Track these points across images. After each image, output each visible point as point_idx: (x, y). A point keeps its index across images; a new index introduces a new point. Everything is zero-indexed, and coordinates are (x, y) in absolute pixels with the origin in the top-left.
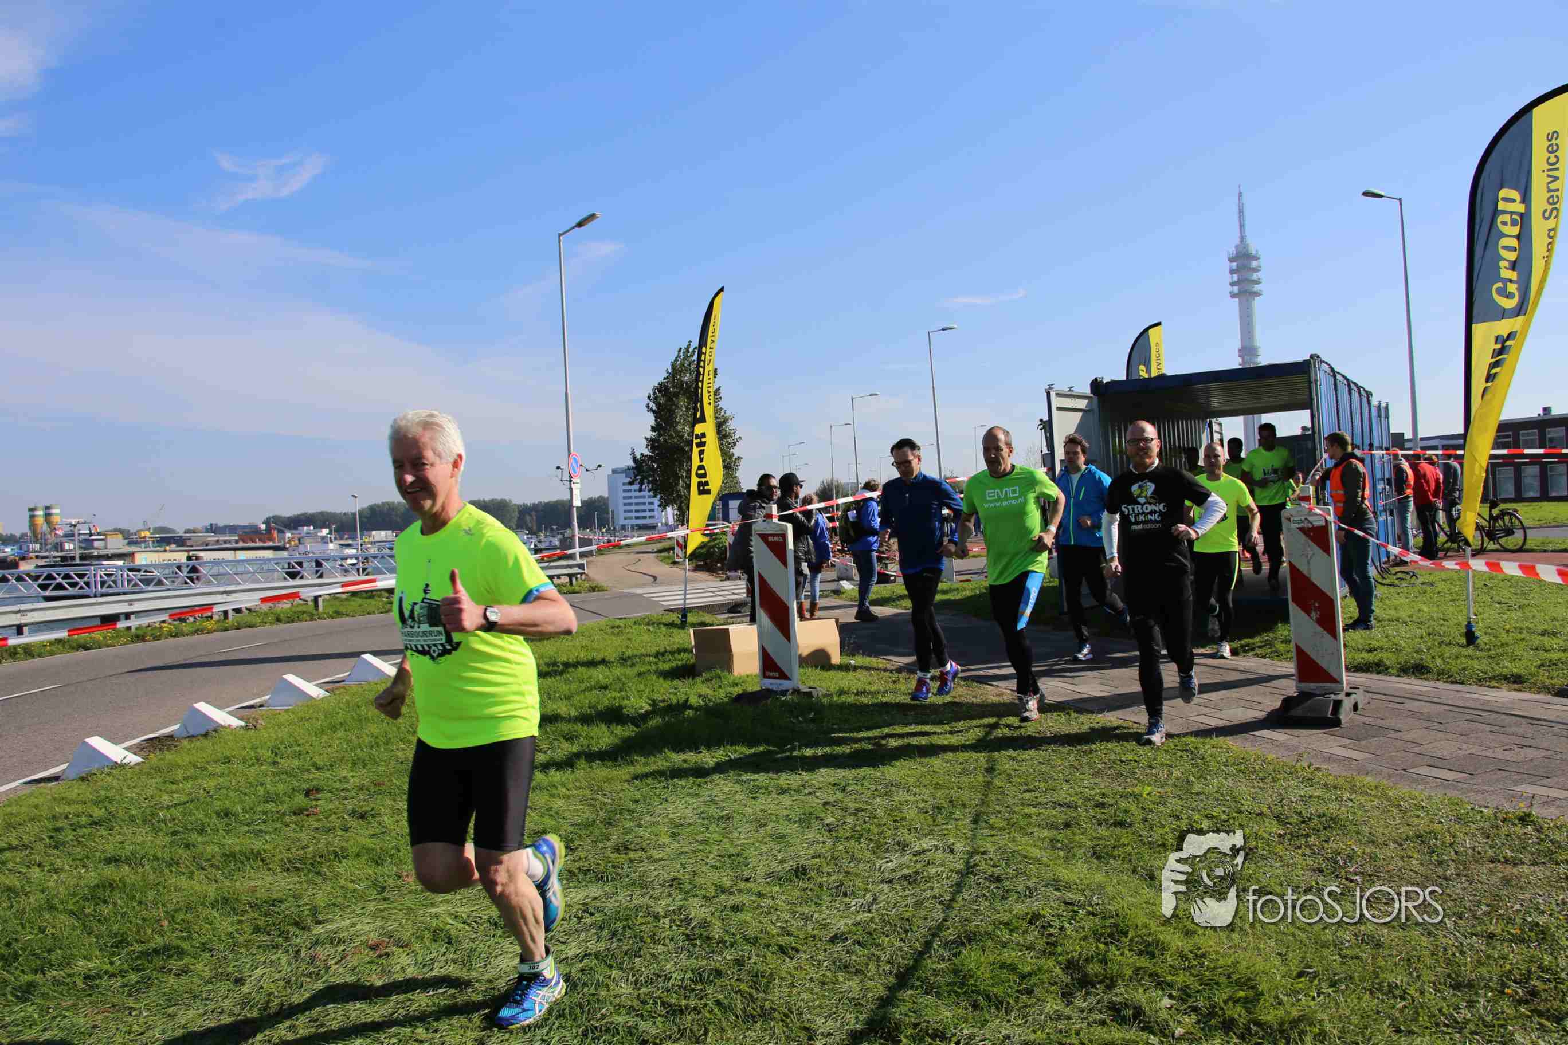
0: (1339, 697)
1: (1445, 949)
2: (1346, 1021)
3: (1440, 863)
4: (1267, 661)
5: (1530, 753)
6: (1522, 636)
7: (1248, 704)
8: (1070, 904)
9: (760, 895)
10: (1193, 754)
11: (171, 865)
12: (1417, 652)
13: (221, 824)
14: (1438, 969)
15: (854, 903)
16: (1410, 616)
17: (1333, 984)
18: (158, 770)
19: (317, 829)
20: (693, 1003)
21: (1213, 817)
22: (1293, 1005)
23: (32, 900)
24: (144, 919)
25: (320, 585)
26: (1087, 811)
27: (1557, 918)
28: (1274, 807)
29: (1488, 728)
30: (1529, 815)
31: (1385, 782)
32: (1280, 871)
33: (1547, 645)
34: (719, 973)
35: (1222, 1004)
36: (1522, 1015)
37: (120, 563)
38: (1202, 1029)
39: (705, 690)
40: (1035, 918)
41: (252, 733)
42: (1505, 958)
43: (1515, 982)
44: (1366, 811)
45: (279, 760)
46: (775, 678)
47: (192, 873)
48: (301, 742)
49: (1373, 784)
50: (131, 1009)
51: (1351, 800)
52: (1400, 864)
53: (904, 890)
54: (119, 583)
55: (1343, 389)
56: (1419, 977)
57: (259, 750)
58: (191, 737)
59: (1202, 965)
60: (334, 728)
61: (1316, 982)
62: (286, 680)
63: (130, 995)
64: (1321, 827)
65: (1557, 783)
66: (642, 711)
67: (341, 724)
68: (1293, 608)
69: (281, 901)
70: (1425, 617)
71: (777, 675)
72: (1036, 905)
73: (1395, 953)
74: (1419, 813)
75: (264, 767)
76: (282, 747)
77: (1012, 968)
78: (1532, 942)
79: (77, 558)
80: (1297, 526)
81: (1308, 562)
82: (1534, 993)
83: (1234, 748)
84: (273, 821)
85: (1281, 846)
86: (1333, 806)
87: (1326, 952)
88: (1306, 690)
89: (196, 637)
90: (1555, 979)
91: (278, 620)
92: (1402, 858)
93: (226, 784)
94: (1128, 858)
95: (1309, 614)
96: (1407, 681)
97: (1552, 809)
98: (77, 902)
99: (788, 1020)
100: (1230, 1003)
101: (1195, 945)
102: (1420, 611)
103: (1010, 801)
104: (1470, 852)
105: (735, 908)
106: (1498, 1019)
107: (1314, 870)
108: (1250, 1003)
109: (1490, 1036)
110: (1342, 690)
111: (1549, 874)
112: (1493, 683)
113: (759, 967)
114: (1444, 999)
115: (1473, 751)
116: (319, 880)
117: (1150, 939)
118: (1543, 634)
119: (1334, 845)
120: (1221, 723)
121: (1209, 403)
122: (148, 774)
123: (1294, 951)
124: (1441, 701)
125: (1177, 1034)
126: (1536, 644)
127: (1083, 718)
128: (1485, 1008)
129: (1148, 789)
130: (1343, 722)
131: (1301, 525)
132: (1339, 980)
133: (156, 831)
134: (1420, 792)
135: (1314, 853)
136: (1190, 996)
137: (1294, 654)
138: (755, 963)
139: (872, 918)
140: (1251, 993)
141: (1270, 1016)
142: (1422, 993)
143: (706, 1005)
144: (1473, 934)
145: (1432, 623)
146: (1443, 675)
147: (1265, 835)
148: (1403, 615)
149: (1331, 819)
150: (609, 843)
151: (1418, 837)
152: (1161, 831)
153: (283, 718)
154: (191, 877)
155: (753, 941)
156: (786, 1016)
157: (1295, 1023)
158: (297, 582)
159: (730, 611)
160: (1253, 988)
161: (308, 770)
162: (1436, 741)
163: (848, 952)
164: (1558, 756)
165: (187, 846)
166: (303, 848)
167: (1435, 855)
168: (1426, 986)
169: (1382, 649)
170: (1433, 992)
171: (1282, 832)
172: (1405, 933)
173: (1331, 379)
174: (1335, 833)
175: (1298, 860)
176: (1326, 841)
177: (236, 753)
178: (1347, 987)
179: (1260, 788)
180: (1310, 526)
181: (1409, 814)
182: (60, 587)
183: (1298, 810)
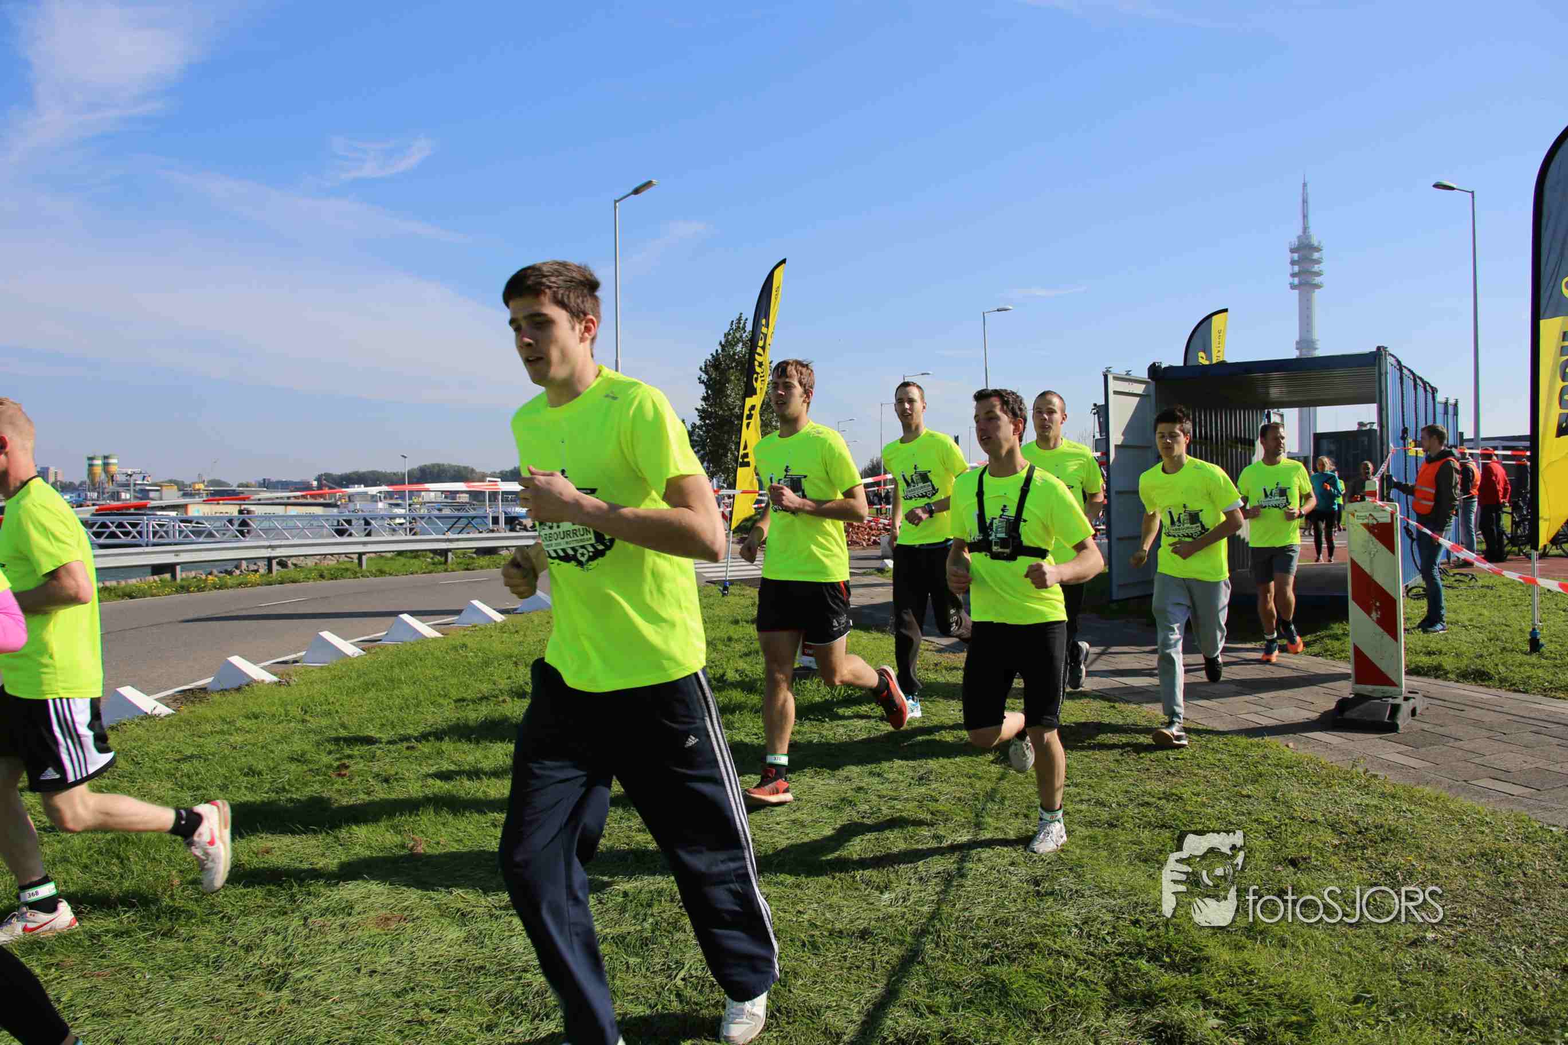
0: (1397, 701)
1: (1515, 981)
4: (1320, 659)
7: (1301, 704)
8: (1112, 910)
12: (1478, 657)
13: (243, 781)
14: (1508, 1002)
15: (884, 896)
16: (1471, 620)
17: (1392, 1012)
18: (188, 722)
19: (340, 791)
22: (1349, 1033)
24: (158, 877)
25: (365, 543)
26: (1132, 810)
28: (1328, 815)
29: (1556, 741)
31: (1444, 794)
35: (1272, 1028)
37: (173, 514)
39: (741, 665)
41: (283, 689)
44: (1426, 824)
45: (308, 718)
48: (331, 700)
49: (1433, 796)
51: (1410, 811)
52: (1464, 883)
54: (171, 533)
55: (1409, 383)
56: (1486, 1009)
57: (289, 708)
58: (223, 691)
59: (1251, 982)
60: (366, 687)
61: (1374, 1008)
62: (321, 637)
64: (1379, 840)
67: (373, 685)
68: (1353, 608)
70: (1486, 622)
73: (1460, 981)
74: (1483, 829)
75: (292, 724)
76: (312, 705)
79: (132, 508)
80: (1361, 521)
81: (1372, 561)
83: (1286, 750)
85: (1335, 858)
86: (1391, 817)
87: (1384, 976)
88: (1363, 692)
89: (240, 590)
91: (322, 576)
92: (1466, 876)
93: (253, 741)
95: (1369, 614)
96: (1468, 687)
98: (91, 856)
100: (1282, 1029)
101: (1244, 959)
102: (1480, 615)
104: (1539, 874)
108: (1301, 1029)
110: (1401, 694)
112: (1560, 694)
115: (1539, 765)
119: (1393, 859)
120: (1272, 722)
121: (1268, 393)
122: (178, 727)
123: (1350, 973)
124: (1504, 710)
130: (1400, 727)
131: (1366, 521)
132: (1399, 1008)
134: (1483, 807)
135: (1371, 867)
136: (1238, 1015)
137: (1351, 653)
140: (1304, 1018)
142: (1491, 1028)
145: (1493, 628)
146: (1505, 683)
147: (1320, 845)
148: (1463, 618)
149: (1390, 830)
151: (1483, 855)
153: (314, 676)
158: (345, 539)
160: (1305, 1011)
162: (1499, 752)
167: (1502, 876)
168: (1495, 1022)
169: (1440, 652)
170: (1503, 1028)
171: (1337, 842)
172: (1470, 960)
173: (1398, 373)
174: (1393, 846)
175: (1355, 872)
176: (1383, 854)
177: (264, 710)
178: (1408, 1016)
179: (1313, 793)
180: (1375, 522)
181: (1472, 830)
182: (113, 535)
183: (1355, 820)
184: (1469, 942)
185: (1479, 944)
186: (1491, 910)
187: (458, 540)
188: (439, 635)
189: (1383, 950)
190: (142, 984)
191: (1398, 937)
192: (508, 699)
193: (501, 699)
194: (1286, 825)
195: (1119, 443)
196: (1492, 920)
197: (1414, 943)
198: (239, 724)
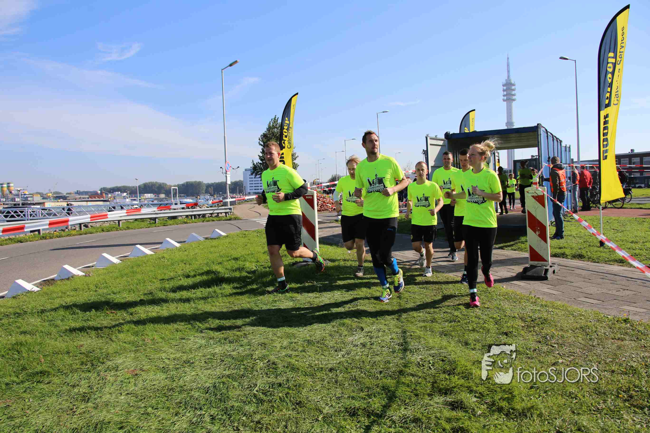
0: (547, 268)
2: (551, 408)
3: (591, 339)
4: (516, 252)
5: (628, 292)
6: (623, 243)
7: (509, 270)
11: (48, 334)
12: (579, 249)
13: (70, 317)
14: (590, 386)
15: (339, 354)
16: (576, 234)
17: (546, 392)
18: (47, 294)
19: (111, 319)
20: (268, 397)
21: (493, 318)
22: (528, 401)
24: (34, 359)
26: (440, 315)
27: (640, 364)
28: (520, 314)
29: (609, 281)
30: (628, 319)
31: (566, 304)
32: (522, 342)
33: (634, 247)
34: (280, 384)
35: (498, 400)
36: (626, 407)
37: (39, 207)
38: (489, 411)
41: (87, 278)
42: (619, 381)
43: (623, 392)
44: (559, 316)
45: (98, 290)
47: (57, 338)
48: (108, 282)
49: (562, 305)
51: (553, 312)
52: (574, 339)
53: (361, 349)
54: (38, 215)
55: (550, 139)
56: (582, 389)
57: (90, 286)
58: (62, 280)
59: (489, 383)
60: (122, 276)
61: (538, 391)
62: (103, 255)
64: (540, 323)
65: (639, 305)
66: (253, 270)
67: (125, 274)
68: (529, 230)
69: (94, 351)
70: (582, 234)
74: (581, 317)
75: (91, 293)
76: (99, 284)
78: (630, 374)
79: (21, 205)
80: (531, 195)
81: (536, 211)
82: (631, 397)
83: (503, 289)
84: (93, 316)
85: (523, 331)
86: (545, 314)
88: (533, 264)
89: (68, 238)
90: (640, 391)
91: (103, 230)
92: (574, 337)
93: (75, 300)
94: (457, 336)
95: (535, 233)
96: (576, 261)
97: (637, 317)
100: (501, 401)
102: (580, 232)
104: (603, 334)
105: (288, 356)
106: (617, 408)
107: (537, 342)
108: (509, 400)
109: (613, 416)
110: (549, 265)
111: (637, 345)
112: (611, 263)
113: (298, 382)
114: (593, 399)
115: (604, 291)
116: (111, 342)
117: (467, 372)
118: (632, 243)
119: (546, 331)
122: (42, 295)
124: (590, 270)
125: (478, 413)
126: (629, 247)
127: (438, 275)
128: (611, 403)
130: (549, 278)
131: (533, 195)
132: (548, 390)
133: (43, 320)
134: (582, 309)
135: (537, 334)
136: (483, 396)
137: (529, 249)
140: (510, 396)
141: (519, 406)
142: (584, 396)
144: (605, 371)
145: (585, 237)
146: (590, 259)
147: (516, 326)
148: (574, 233)
149: (544, 320)
151: (581, 328)
153: (101, 272)
154: (56, 340)
155: (296, 370)
157: (529, 409)
160: (511, 393)
161: (110, 294)
162: (588, 287)
164: (640, 294)
167: (588, 337)
168: (585, 393)
169: (565, 247)
170: (589, 396)
171: (523, 325)
173: (546, 134)
174: (546, 326)
175: (530, 337)
176: (542, 329)
177: (80, 286)
178: (551, 393)
179: (514, 306)
180: (537, 195)
181: (577, 318)
182: (13, 216)
183: (530, 316)
184: (575, 362)
185: (580, 363)
186: (585, 350)
187: (160, 213)
188: (153, 253)
189: (542, 367)
190: (29, 404)
191: (548, 362)
192: (182, 278)
193: (179, 278)
194: (503, 319)
195: (433, 165)
196: (585, 354)
197: (554, 364)
198: (68, 293)
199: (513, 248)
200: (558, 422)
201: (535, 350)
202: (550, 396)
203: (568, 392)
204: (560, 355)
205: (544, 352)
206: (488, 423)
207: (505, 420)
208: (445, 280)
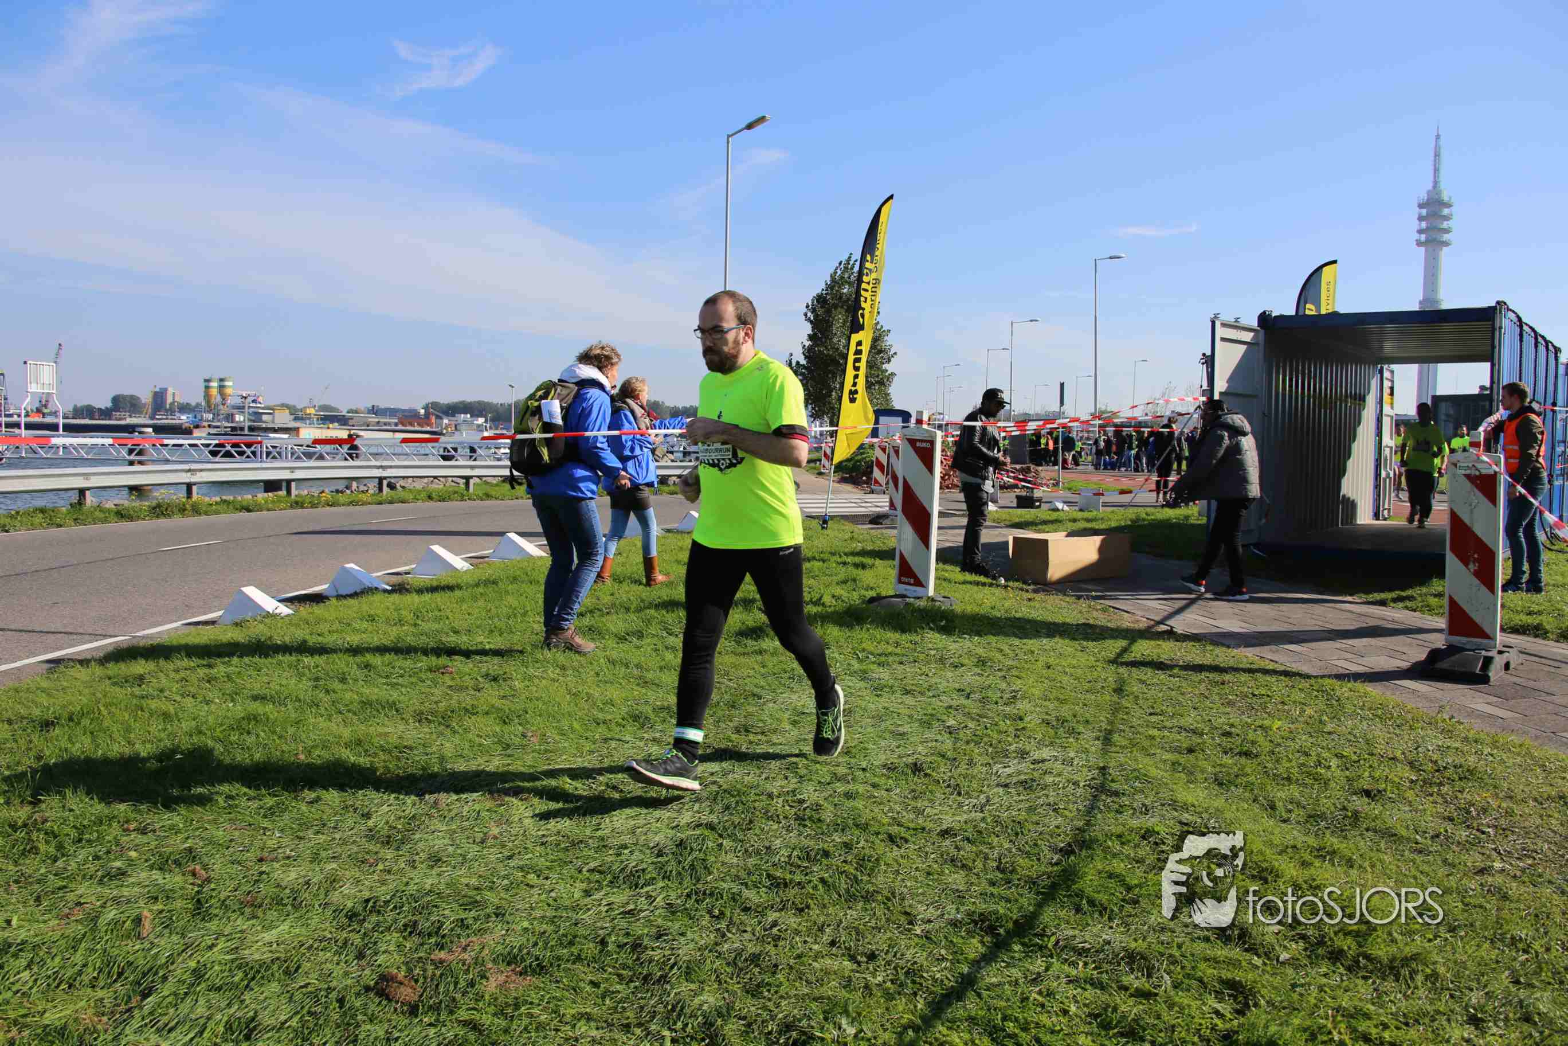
0: (1490, 654)
2: (1462, 965)
4: (1417, 614)
8: (1186, 824)
9: (874, 786)
10: (1329, 696)
13: (360, 674)
15: (967, 803)
17: (1452, 930)
18: (307, 622)
20: (798, 878)
21: (1343, 756)
22: (1406, 944)
23: (183, 725)
24: (283, 752)
25: (471, 467)
26: (1213, 739)
28: (1408, 754)
31: (1531, 742)
32: (1409, 816)
34: (826, 854)
35: (1332, 935)
37: (286, 436)
38: (1309, 957)
39: (839, 591)
40: (1146, 834)
41: (396, 596)
44: (1506, 767)
45: (420, 622)
46: (909, 584)
47: (330, 716)
48: (443, 607)
49: (1517, 742)
50: (265, 828)
51: (1492, 755)
52: (1539, 821)
53: (1019, 795)
55: (1529, 341)
56: (1546, 933)
57: (404, 612)
58: (340, 596)
60: (476, 598)
62: (433, 551)
63: (265, 816)
64: (1457, 778)
68: (1452, 561)
69: (411, 748)
71: (912, 581)
72: (1150, 822)
73: (1522, 906)
75: (407, 627)
76: (425, 610)
77: (1120, 879)
80: (1463, 472)
81: (1472, 511)
83: (1373, 694)
84: (410, 676)
85: (1411, 792)
86: (1472, 759)
87: (1448, 898)
88: (1456, 644)
89: (351, 508)
91: (430, 498)
92: (1541, 816)
94: (1249, 786)
95: (1466, 564)
99: (889, 904)
100: (1341, 936)
101: (1311, 877)
103: (1135, 722)
105: (848, 796)
107: (1444, 818)
108: (1360, 937)
110: (1495, 647)
113: (867, 851)
116: (448, 732)
117: (1264, 865)
119: (1469, 797)
120: (1361, 669)
121: (1382, 347)
122: (297, 625)
125: (1282, 959)
127: (1219, 651)
129: (1278, 723)
130: (1492, 679)
131: (1468, 472)
132: (1459, 926)
133: (301, 675)
135: (1446, 802)
137: (1446, 608)
138: (863, 848)
139: (983, 819)
140: (1364, 928)
141: (1381, 950)
142: (1548, 949)
143: (810, 881)
147: (1396, 779)
149: (1468, 770)
150: (731, 724)
151: (1561, 798)
152: (1288, 765)
155: (864, 827)
156: (889, 899)
157: (1406, 961)
158: (451, 463)
159: (871, 522)
163: (956, 847)
165: (327, 692)
166: (436, 703)
168: (1553, 943)
169: (1543, 613)
170: (1560, 950)
171: (1414, 778)
172: (1536, 889)
173: (1518, 329)
174: (1470, 784)
175: (1429, 807)
176: (1460, 792)
178: (1467, 933)
179: (1396, 734)
180: (1477, 473)
181: (1553, 776)
182: (230, 454)
183: (1434, 759)
184: (1537, 874)
185: (1547, 876)
186: (1563, 847)
189: (1448, 875)
191: (1466, 865)
194: (1365, 760)
195: (1223, 390)
196: (1562, 856)
197: (1482, 871)
198: (357, 625)
199: (1408, 604)
200: (1475, 998)
201: (1437, 836)
202: (1462, 939)
203: (1509, 936)
204: (1499, 853)
205: (1459, 843)
206: (1302, 981)
207: (1345, 978)
208: (1232, 663)
